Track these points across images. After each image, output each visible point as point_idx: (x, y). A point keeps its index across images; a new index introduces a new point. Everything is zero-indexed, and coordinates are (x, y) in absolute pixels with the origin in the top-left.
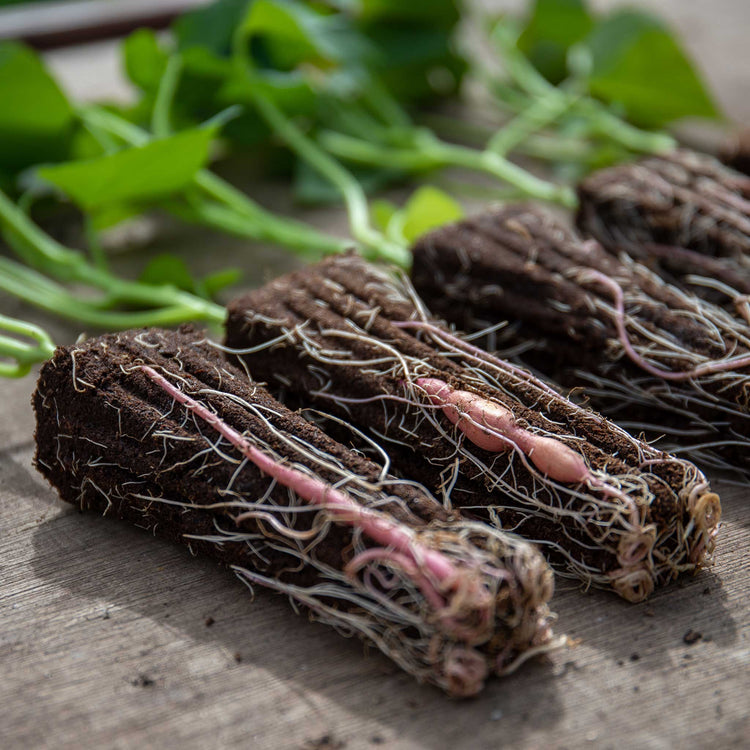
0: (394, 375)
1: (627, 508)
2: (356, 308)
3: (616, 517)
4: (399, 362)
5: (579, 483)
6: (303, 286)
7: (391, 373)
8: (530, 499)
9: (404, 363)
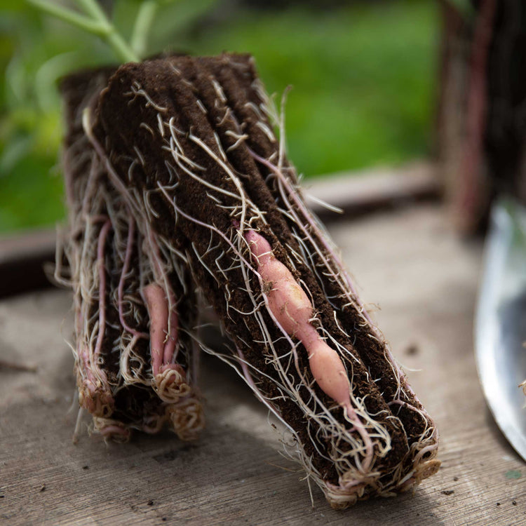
0: (231, 214)
1: (365, 451)
2: (228, 125)
3: (353, 453)
4: (240, 203)
5: (337, 403)
6: (193, 79)
7: (231, 211)
8: (293, 389)
9: (244, 207)
